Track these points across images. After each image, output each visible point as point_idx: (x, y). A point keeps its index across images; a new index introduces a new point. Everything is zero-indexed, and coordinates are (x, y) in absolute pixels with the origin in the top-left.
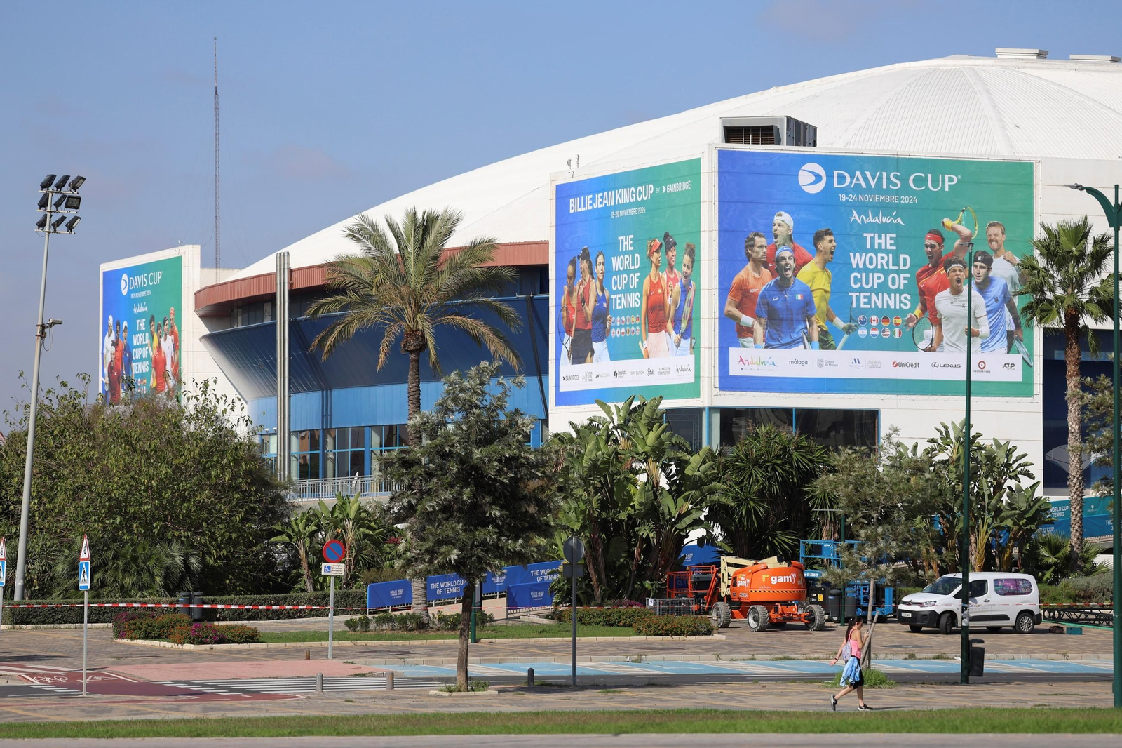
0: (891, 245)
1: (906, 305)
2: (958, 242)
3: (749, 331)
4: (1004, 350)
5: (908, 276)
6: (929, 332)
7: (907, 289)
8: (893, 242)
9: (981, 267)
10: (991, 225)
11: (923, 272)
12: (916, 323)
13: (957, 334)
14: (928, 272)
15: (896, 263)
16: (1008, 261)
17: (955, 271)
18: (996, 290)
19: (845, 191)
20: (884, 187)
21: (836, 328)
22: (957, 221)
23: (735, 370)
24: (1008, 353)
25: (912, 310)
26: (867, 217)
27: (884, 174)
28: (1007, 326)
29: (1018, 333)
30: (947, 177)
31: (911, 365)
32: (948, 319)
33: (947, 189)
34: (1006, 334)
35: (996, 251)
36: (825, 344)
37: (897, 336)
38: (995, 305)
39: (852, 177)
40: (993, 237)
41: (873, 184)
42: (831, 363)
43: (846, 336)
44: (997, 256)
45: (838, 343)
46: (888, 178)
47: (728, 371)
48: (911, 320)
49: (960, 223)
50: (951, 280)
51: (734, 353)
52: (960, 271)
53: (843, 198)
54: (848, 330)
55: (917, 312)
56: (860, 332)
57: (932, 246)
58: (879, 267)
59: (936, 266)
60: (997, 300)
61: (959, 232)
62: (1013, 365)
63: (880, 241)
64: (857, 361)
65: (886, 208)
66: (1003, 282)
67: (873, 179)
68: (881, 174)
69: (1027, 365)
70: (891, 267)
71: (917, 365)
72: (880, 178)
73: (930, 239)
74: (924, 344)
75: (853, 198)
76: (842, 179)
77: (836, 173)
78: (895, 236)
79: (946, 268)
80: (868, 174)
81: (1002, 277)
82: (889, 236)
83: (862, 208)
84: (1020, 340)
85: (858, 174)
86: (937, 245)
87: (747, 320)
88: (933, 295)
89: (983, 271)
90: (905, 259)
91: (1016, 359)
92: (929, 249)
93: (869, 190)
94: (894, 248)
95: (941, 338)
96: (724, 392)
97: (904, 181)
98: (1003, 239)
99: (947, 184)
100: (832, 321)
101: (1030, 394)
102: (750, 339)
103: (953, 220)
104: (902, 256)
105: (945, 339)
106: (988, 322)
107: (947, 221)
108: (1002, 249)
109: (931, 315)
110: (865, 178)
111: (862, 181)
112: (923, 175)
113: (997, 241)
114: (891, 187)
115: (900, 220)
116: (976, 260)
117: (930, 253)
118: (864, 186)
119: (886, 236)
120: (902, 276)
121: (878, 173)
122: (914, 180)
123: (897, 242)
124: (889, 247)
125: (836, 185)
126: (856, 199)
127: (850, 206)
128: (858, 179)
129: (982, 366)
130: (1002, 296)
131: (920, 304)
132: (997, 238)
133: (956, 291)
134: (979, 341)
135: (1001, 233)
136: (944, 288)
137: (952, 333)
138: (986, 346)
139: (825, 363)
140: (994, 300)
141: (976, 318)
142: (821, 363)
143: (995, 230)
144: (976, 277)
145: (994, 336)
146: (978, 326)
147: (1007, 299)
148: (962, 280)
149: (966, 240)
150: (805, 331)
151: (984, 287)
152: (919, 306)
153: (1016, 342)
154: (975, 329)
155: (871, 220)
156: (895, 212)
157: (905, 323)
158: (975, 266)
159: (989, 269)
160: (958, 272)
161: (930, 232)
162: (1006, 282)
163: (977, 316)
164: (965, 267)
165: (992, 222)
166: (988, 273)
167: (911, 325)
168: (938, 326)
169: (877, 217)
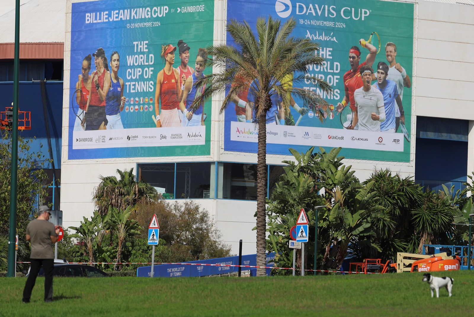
0: (329, 55)
1: (337, 97)
2: (368, 56)
3: (243, 110)
4: (393, 130)
5: (339, 77)
6: (350, 116)
7: (338, 86)
8: (330, 53)
9: (382, 73)
10: (388, 45)
11: (348, 74)
12: (343, 110)
13: (367, 118)
14: (350, 75)
15: (332, 68)
16: (398, 69)
17: (366, 75)
18: (390, 89)
19: (304, 17)
20: (326, 16)
21: (295, 110)
22: (369, 41)
23: (234, 137)
24: (396, 132)
25: (340, 100)
26: (315, 36)
27: (326, 6)
28: (396, 113)
29: (402, 119)
30: (363, 10)
31: (339, 138)
32: (361, 107)
33: (363, 19)
34: (395, 120)
35: (391, 62)
36: (289, 122)
37: (331, 118)
38: (389, 99)
39: (307, 8)
40: (389, 53)
41: (319, 13)
42: (292, 135)
43: (301, 116)
44: (391, 66)
45: (296, 121)
46: (329, 10)
47: (230, 138)
48: (339, 107)
49: (370, 43)
50: (364, 81)
51: (234, 125)
52: (369, 75)
53: (301, 21)
54: (303, 112)
55: (344, 102)
56: (309, 114)
57: (353, 58)
58: (322, 70)
59: (355, 72)
60: (390, 96)
61: (369, 49)
62: (398, 140)
63: (322, 52)
64: (307, 134)
65: (327, 31)
66: (394, 84)
67: (320, 9)
68: (324, 7)
69: (407, 141)
70: (329, 71)
71: (342, 138)
72: (324, 9)
73: (352, 52)
74: (347, 124)
75: (307, 22)
76: (301, 8)
77: (298, 4)
78: (331, 49)
79: (361, 73)
80: (317, 6)
81: (394, 80)
82: (328, 49)
83: (313, 29)
84: (403, 123)
85: (311, 6)
86: (356, 57)
87: (242, 103)
88: (353, 91)
89: (383, 76)
90: (337, 65)
91: (400, 136)
92: (351, 59)
93: (317, 18)
94: (331, 58)
95: (357, 120)
96: (227, 152)
97: (338, 11)
98: (395, 55)
99: (363, 15)
100: (293, 106)
101: (408, 160)
102: (244, 116)
103: (366, 40)
104: (335, 63)
105: (359, 121)
106: (384, 110)
107: (362, 41)
108: (394, 62)
109: (351, 105)
110: (315, 9)
111: (313, 11)
112: (349, 9)
113: (391, 56)
114: (330, 16)
115: (335, 39)
116: (379, 68)
117: (352, 62)
118: (314, 14)
119: (326, 49)
120: (335, 77)
121: (323, 6)
122: (344, 12)
123: (333, 54)
124: (328, 57)
125: (297, 13)
126: (309, 23)
127: (305, 28)
128: (311, 10)
129: (380, 140)
130: (394, 93)
131: (345, 96)
132: (392, 54)
133: (367, 89)
134: (379, 123)
135: (394, 51)
136: (359, 87)
137: (363, 117)
138: (383, 127)
139: (288, 135)
140: (388, 96)
141: (378, 108)
142: (285, 134)
143: (390, 48)
144: (378, 80)
145: (388, 120)
146: (379, 113)
147: (396, 96)
148: (370, 82)
149: (374, 54)
150: (277, 112)
151: (383, 85)
152: (345, 98)
153: (401, 125)
154: (377, 115)
155: (317, 38)
156: (332, 33)
157: (336, 109)
158: (378, 72)
159: (387, 74)
160: (368, 76)
161: (352, 48)
162: (396, 85)
163: (378, 106)
164: (372, 73)
165: (389, 43)
166: (385, 78)
167: (339, 110)
168: (355, 112)
169: (321, 36)
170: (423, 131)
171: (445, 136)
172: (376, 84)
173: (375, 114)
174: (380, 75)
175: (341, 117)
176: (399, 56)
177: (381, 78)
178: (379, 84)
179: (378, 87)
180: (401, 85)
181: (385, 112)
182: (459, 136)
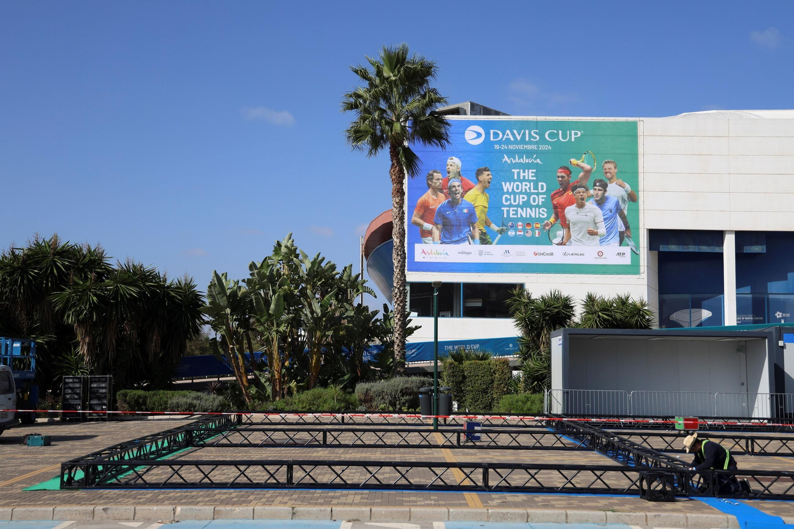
0: (532, 176)
1: (543, 215)
2: (582, 174)
3: (430, 233)
4: (617, 244)
5: (545, 196)
6: (561, 233)
7: (544, 205)
8: (533, 174)
9: (599, 190)
10: (606, 163)
11: (557, 193)
12: (551, 227)
13: (582, 234)
14: (559, 193)
15: (536, 188)
16: (619, 185)
17: (580, 192)
18: (610, 205)
19: (500, 142)
20: (527, 139)
21: (492, 231)
22: (581, 160)
23: (419, 258)
24: (620, 246)
25: (548, 218)
26: (515, 159)
27: (527, 132)
28: (619, 228)
29: (628, 232)
30: (573, 132)
31: (548, 254)
32: (574, 224)
33: (573, 140)
34: (618, 234)
35: (610, 179)
36: (484, 241)
37: (537, 235)
38: (610, 214)
39: (504, 134)
40: (607, 170)
41: (519, 138)
42: (489, 254)
43: (499, 236)
44: (611, 183)
45: (493, 240)
46: (530, 134)
47: (414, 259)
48: (547, 225)
49: (583, 162)
50: (577, 199)
51: (418, 247)
52: (583, 192)
53: (497, 147)
54: (501, 232)
55: (552, 219)
56: (509, 233)
57: (562, 177)
58: (524, 191)
59: (565, 190)
60: (611, 211)
61: (582, 168)
62: (624, 254)
63: (524, 174)
64: (507, 252)
65: (529, 154)
66: (616, 199)
67: (519, 134)
68: (525, 131)
69: (635, 254)
70: (532, 191)
71: (552, 254)
72: (524, 134)
73: (561, 172)
74: (557, 240)
75: (504, 147)
76: (496, 135)
77: (492, 131)
78: (535, 171)
79: (573, 191)
80: (515, 131)
81: (615, 196)
82: (530, 171)
83: (511, 154)
84: (628, 237)
85: (508, 131)
86: (566, 176)
87: (427, 226)
88: (563, 209)
89: (600, 193)
90: (542, 186)
92: (560, 179)
93: (516, 142)
94: (535, 178)
95: (569, 236)
96: (411, 273)
97: (542, 135)
98: (616, 171)
99: (573, 136)
100: (489, 226)
101: (637, 272)
102: (430, 238)
103: (578, 159)
104: (540, 184)
105: (572, 237)
106: (604, 225)
107: (573, 161)
108: (615, 178)
109: (562, 222)
110: (513, 134)
111: (511, 137)
112: (555, 131)
113: (611, 173)
114: (532, 139)
115: (538, 161)
116: (595, 185)
117: (561, 181)
118: (512, 139)
119: (528, 171)
120: (540, 196)
121: (523, 131)
122: (549, 135)
123: (536, 174)
124: (530, 178)
125: (492, 139)
126: (506, 148)
127: (502, 152)
128: (508, 135)
129: (600, 254)
130: (615, 208)
131: (553, 214)
132: (611, 171)
133: (581, 206)
134: (598, 238)
135: (614, 168)
136: (572, 204)
137: (577, 233)
138: (603, 242)
139: (484, 253)
140: (609, 211)
141: (596, 223)
142: (481, 253)
143: (608, 166)
144: (595, 197)
145: (609, 235)
146: (597, 228)
147: (619, 210)
148: (585, 199)
149: (588, 172)
150: (470, 233)
151: (601, 202)
152: (553, 215)
153: (626, 239)
154: (595, 231)
155: (517, 161)
156: (535, 156)
157: (543, 227)
158: (595, 189)
159: (605, 191)
160: (582, 194)
161: (561, 168)
162: (618, 200)
163: (596, 222)
164: (587, 190)
165: (607, 160)
166: (604, 193)
167: (547, 228)
168: (567, 229)
169: (522, 159)
170: (664, 244)
171: (692, 248)
172: (592, 200)
173: (592, 229)
174: (596, 192)
175: (549, 234)
176: (621, 172)
177: (599, 195)
178: (596, 201)
179: (594, 202)
180: (625, 200)
181: (605, 227)
182: (711, 247)
